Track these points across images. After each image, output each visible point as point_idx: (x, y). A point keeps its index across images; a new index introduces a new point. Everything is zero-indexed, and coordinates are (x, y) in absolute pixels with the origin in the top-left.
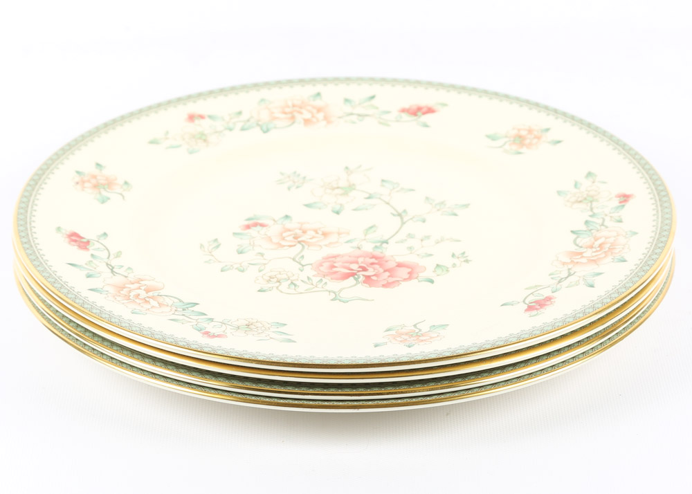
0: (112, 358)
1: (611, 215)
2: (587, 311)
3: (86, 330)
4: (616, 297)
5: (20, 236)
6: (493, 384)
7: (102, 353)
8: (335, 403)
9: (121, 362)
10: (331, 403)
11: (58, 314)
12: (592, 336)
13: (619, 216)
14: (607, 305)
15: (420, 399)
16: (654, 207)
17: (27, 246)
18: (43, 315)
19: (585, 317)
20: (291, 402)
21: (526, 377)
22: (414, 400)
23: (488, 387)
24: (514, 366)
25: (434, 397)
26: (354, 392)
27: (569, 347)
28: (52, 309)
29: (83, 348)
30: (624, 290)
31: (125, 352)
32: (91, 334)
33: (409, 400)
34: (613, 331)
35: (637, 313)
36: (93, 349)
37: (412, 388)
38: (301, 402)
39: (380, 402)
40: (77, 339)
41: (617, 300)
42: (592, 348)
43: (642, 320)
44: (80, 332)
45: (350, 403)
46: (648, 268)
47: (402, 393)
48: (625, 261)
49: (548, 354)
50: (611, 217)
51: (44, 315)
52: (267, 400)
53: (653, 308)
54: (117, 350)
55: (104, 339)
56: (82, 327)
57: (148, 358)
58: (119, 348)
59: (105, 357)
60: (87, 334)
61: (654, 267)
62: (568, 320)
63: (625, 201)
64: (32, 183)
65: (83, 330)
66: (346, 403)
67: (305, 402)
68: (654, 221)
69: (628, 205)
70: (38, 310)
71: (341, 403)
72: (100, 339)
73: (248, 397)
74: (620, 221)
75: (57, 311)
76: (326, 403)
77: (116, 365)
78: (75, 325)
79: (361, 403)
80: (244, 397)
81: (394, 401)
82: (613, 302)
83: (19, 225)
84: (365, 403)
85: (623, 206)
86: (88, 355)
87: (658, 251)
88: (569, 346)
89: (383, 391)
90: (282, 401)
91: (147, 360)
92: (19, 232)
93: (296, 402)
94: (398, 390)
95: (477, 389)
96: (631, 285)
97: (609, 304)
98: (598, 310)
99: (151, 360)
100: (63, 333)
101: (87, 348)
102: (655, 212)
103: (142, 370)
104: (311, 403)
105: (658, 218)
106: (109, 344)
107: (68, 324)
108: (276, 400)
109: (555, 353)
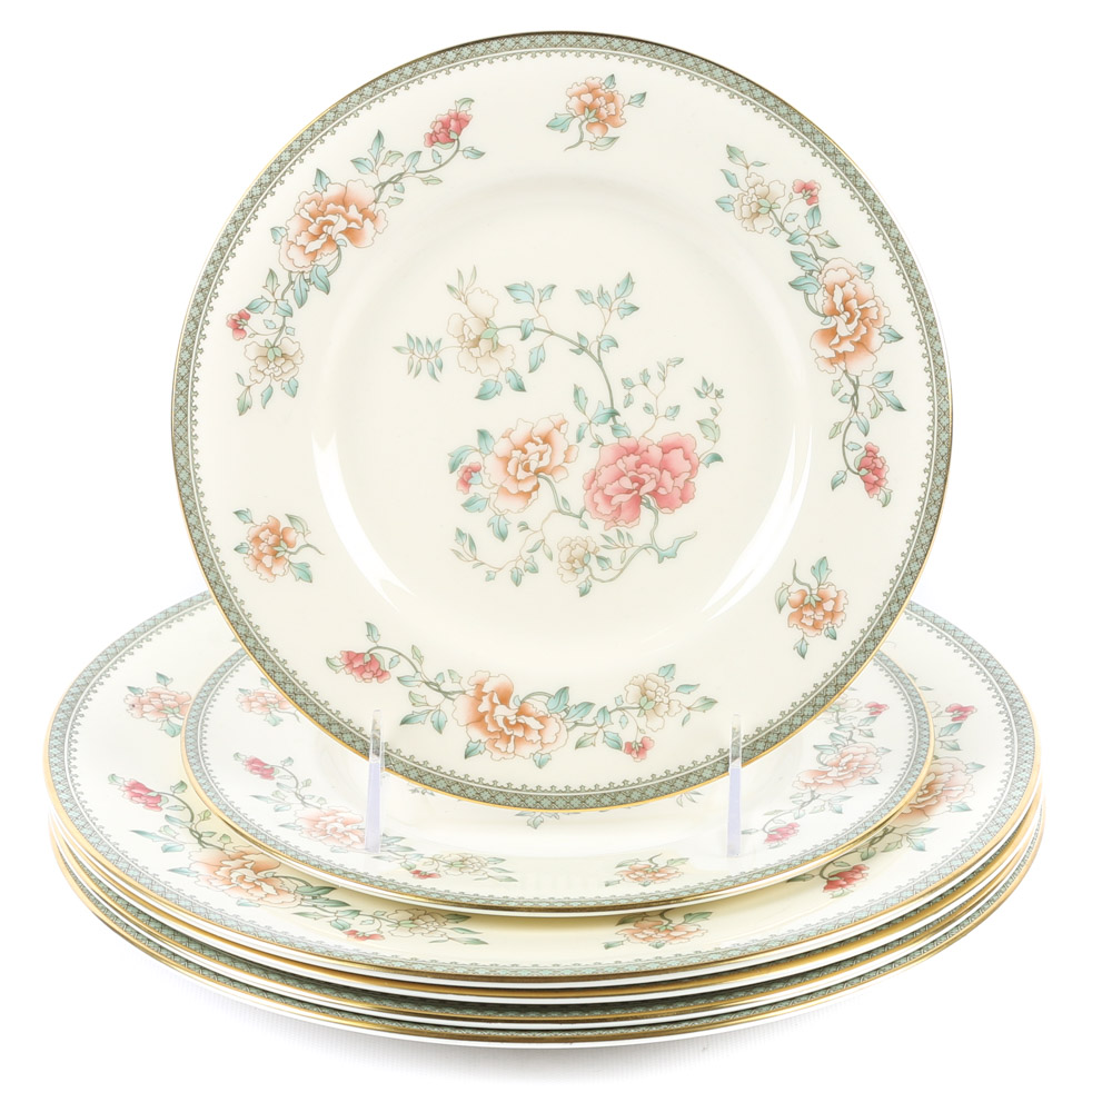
0: (202, 968)
1: (941, 739)
2: (918, 887)
3: (164, 926)
4: (959, 865)
5: (57, 790)
6: (771, 1004)
7: (187, 961)
8: (538, 1035)
9: (216, 974)
10: (531, 1035)
11: (120, 902)
12: (919, 930)
13: (954, 741)
14: (946, 878)
15: (662, 1028)
16: (1006, 725)
17: (69, 805)
18: (97, 903)
19: (915, 896)
20: (471, 1032)
21: (820, 993)
22: (654, 1029)
23: (764, 1009)
24: (803, 977)
25: (683, 1025)
26: (565, 1017)
27: (886, 948)
28: (110, 894)
29: (158, 953)
30: (970, 854)
31: (223, 959)
32: (171, 933)
33: (646, 1029)
34: (950, 923)
35: (987, 895)
36: (174, 955)
37: (651, 1011)
38: (486, 1033)
39: (604, 1033)
40: (149, 940)
41: (960, 869)
42: (920, 949)
43: (995, 904)
44: (154, 928)
45: (559, 1035)
46: (1004, 820)
47: (636, 1018)
48: (969, 810)
49: (854, 958)
50: (942, 742)
51: (99, 903)
52: (436, 1030)
53: (1011, 887)
54: (210, 957)
55: (190, 940)
56: (157, 921)
57: (256, 968)
58: (213, 954)
59: (191, 966)
60: (165, 932)
61: (1013, 818)
62: (889, 902)
63: (962, 717)
64: (66, 707)
65: (158, 925)
66: (553, 1035)
67: (493, 1034)
68: (1007, 747)
69: (967, 723)
70: (89, 895)
71: (545, 1035)
72: (185, 940)
73: (407, 1026)
74: (957, 749)
75: (119, 897)
76: (523, 1035)
77: (208, 978)
78: (146, 918)
79: (575, 1034)
80: (400, 1026)
81: (624, 1031)
82: (955, 873)
83: (53, 774)
84: (581, 1034)
85: (960, 724)
86: (167, 963)
87: (1017, 793)
88: (884, 946)
89: (608, 1015)
90: (457, 1032)
91: (255, 971)
92: (55, 785)
93: (479, 1033)
94: (630, 1013)
95: (748, 1012)
96: (980, 846)
97: (950, 876)
98: (933, 886)
99: (261, 972)
100: (129, 930)
101: (164, 952)
102: (1007, 734)
103: (247, 985)
104: (501, 1034)
105: (1012, 742)
106: (198, 947)
107: (136, 917)
108: (449, 1031)
109: (864, 957)
